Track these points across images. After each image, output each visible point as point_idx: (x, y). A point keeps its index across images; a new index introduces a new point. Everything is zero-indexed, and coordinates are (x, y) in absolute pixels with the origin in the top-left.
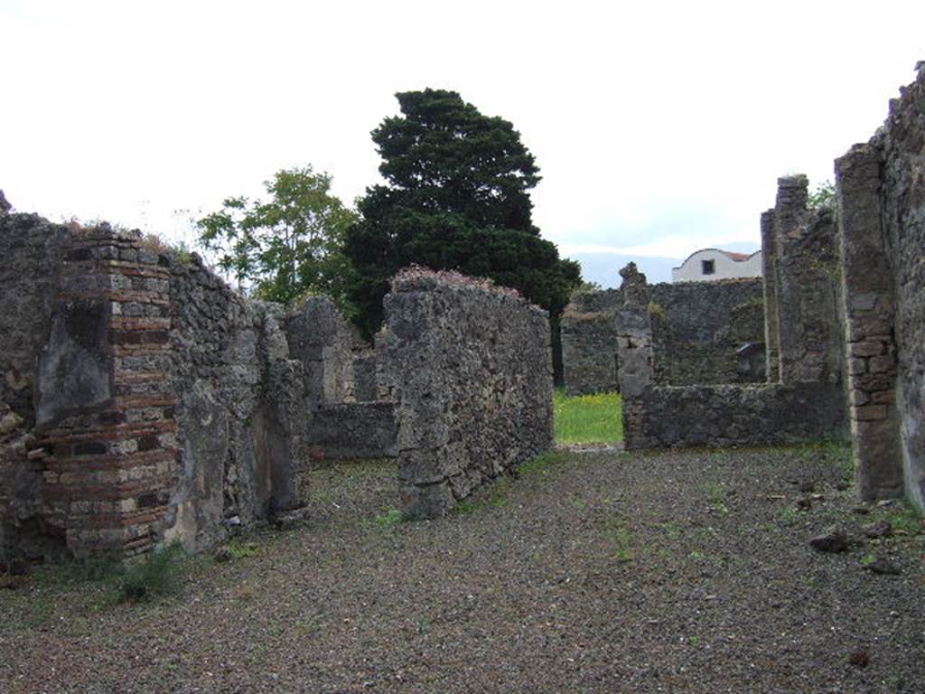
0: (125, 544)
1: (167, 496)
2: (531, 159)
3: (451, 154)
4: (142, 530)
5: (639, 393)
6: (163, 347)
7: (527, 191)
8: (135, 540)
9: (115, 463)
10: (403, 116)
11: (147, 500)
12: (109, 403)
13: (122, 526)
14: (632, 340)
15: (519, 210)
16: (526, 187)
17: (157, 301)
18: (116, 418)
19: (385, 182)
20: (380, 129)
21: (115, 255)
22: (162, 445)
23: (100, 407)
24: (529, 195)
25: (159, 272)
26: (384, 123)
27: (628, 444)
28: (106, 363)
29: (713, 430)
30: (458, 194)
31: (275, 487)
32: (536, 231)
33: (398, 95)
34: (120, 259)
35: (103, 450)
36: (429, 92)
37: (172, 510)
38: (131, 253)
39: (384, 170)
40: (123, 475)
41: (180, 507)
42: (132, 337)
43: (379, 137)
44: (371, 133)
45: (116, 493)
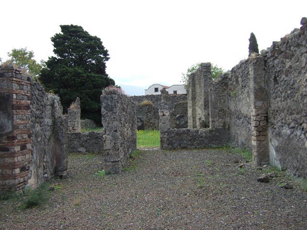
0: (16, 186)
1: (29, 167)
2: (107, 51)
3: (80, 47)
4: (22, 180)
5: (166, 131)
6: (28, 111)
8: (19, 184)
9: (13, 155)
10: (62, 33)
11: (23, 169)
12: (11, 132)
13: (16, 179)
14: (164, 113)
15: (101, 68)
16: (104, 61)
17: (26, 94)
18: (14, 138)
19: (55, 56)
20: (54, 37)
21: (15, 76)
22: (28, 148)
23: (7, 134)
24: (105, 63)
25: (28, 83)
26: (55, 35)
27: (162, 147)
28: (10, 117)
29: (190, 143)
30: (81, 61)
31: (57, 163)
32: (107, 75)
33: (61, 26)
34: (16, 78)
35: (8, 150)
36: (72, 25)
37: (30, 172)
38: (19, 76)
39: (55, 51)
40: (16, 160)
41: (33, 171)
42: (19, 108)
43: (53, 40)
44: (51, 38)
45: (13, 166)
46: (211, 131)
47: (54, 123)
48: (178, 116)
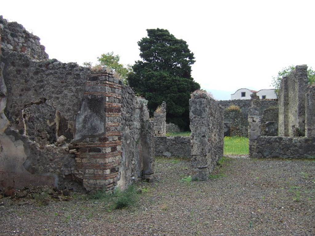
0: (106, 186)
1: (118, 169)
2: (193, 54)
3: (165, 51)
4: (112, 181)
5: (256, 138)
6: (119, 114)
7: (191, 65)
8: (109, 185)
9: (104, 156)
10: (148, 37)
11: (113, 170)
12: (104, 134)
13: (106, 179)
14: (254, 119)
15: (186, 72)
16: (190, 64)
17: (118, 97)
18: (105, 139)
19: (141, 60)
20: (140, 41)
21: (108, 80)
22: (118, 150)
23: (100, 135)
24: (191, 67)
25: (119, 86)
26: (142, 39)
27: (251, 155)
28: (103, 119)
29: (282, 152)
30: (166, 65)
31: (144, 167)
32: (192, 79)
33: (147, 30)
34: (109, 81)
35: (99, 151)
36: (158, 29)
37: (119, 174)
38: (111, 79)
39: (142, 56)
40: (107, 160)
41: (122, 173)
42: (111, 110)
43: (140, 44)
44: (138, 42)
45: (104, 167)
46: (306, 140)
47: (142, 127)
48: (268, 123)
